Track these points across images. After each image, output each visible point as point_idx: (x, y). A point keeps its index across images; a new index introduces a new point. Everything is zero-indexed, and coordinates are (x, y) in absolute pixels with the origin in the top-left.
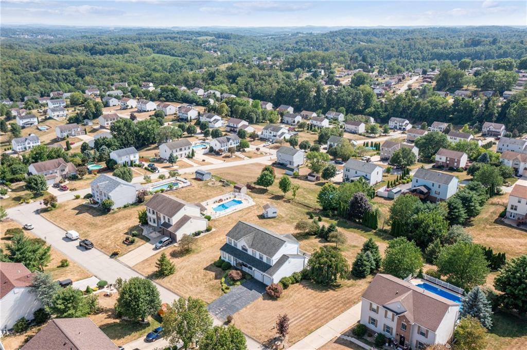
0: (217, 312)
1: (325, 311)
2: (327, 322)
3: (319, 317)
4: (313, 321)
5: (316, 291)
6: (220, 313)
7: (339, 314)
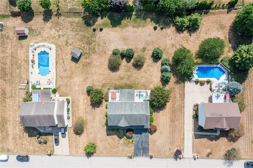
0: (142, 155)
1: (178, 122)
2: (184, 129)
3: (179, 128)
4: (179, 132)
5: (163, 110)
6: (143, 154)
7: (184, 120)
